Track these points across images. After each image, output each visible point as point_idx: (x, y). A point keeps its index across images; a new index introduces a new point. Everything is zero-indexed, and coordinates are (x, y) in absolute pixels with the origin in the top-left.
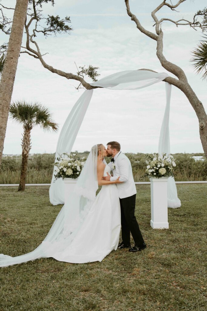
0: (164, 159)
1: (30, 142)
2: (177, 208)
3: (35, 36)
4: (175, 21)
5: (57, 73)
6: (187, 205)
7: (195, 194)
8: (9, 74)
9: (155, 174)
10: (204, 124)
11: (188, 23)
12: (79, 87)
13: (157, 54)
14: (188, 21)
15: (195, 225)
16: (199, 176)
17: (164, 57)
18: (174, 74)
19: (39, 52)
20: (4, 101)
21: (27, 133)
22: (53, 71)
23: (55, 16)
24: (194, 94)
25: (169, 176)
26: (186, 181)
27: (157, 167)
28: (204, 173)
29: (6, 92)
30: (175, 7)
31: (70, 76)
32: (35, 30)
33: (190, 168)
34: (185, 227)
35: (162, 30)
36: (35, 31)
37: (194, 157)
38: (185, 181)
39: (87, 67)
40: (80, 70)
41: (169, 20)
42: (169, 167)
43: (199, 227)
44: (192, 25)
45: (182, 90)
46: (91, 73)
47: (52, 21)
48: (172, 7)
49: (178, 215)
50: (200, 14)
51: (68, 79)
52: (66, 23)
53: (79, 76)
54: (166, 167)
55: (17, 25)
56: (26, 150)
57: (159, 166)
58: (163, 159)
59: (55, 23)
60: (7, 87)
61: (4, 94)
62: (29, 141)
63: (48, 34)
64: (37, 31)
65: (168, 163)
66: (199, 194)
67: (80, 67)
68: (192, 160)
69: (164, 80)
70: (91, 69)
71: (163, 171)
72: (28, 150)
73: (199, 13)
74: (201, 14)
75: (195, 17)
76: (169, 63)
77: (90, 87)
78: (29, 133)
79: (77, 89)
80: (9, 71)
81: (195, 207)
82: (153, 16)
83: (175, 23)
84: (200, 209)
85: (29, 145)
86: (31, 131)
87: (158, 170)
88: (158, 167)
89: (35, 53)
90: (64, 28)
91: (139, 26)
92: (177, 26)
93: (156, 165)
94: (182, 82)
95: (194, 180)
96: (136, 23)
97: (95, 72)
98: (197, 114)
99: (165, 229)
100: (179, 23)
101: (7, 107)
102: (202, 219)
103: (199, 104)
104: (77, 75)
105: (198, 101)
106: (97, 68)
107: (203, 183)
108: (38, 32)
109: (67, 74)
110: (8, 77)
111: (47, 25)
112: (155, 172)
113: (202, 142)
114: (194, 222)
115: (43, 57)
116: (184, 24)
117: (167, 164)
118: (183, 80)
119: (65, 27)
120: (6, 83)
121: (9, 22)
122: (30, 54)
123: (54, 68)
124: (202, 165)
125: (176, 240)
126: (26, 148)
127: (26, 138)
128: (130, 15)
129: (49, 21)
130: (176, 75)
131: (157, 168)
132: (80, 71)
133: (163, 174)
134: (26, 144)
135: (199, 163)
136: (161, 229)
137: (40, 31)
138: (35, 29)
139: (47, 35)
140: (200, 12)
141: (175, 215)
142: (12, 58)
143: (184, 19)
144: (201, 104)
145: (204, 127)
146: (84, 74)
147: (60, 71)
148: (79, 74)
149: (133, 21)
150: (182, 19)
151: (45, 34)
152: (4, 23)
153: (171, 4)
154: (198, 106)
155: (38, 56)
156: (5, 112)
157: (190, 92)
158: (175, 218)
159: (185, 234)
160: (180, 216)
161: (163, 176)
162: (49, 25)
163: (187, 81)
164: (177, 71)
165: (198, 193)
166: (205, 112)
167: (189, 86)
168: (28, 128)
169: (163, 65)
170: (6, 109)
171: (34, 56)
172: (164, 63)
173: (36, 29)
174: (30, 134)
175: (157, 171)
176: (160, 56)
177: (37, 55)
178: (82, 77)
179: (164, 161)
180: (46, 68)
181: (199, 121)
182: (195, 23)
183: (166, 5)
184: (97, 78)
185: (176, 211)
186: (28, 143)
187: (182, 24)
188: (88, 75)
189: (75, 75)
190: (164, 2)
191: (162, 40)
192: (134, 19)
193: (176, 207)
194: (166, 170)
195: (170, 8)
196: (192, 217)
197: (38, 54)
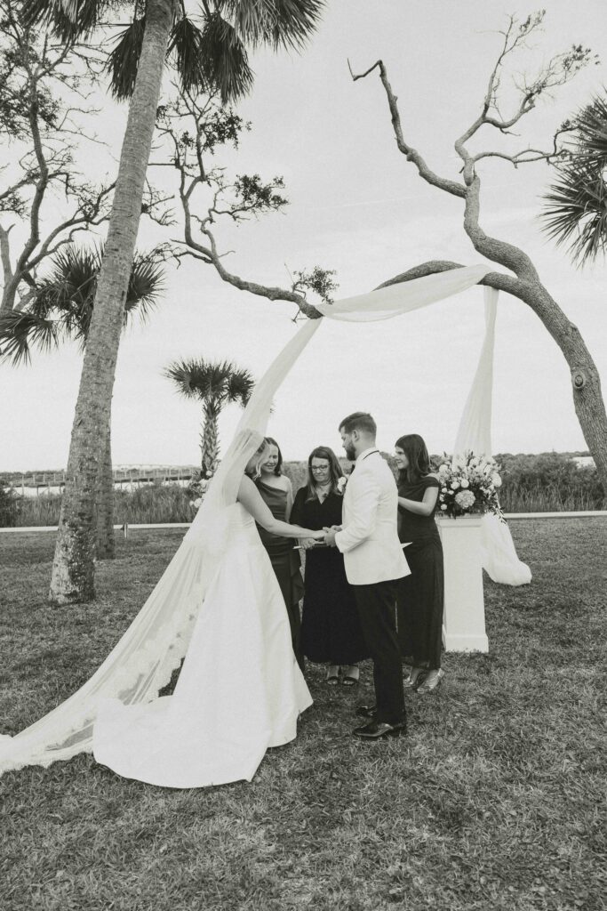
0: (471, 466)
1: (218, 440)
2: (523, 586)
3: (212, 221)
4: (511, 155)
5: (247, 289)
6: (549, 577)
7: (573, 545)
8: (112, 285)
9: (444, 507)
10: (584, 376)
11: (541, 155)
12: (298, 317)
13: (466, 227)
14: (541, 153)
15: (563, 643)
16: (585, 501)
17: (480, 229)
18: (506, 265)
19: (214, 250)
20: (100, 348)
21: (211, 421)
22: (241, 285)
23: (251, 176)
24: (556, 307)
25: (483, 512)
26: (557, 511)
27: (449, 488)
28: (598, 492)
29: (104, 327)
30: (509, 126)
31: (276, 295)
32: (213, 210)
33: (564, 482)
34: (534, 650)
35: (477, 174)
36: (213, 213)
37: (576, 459)
38: (554, 511)
39: (310, 273)
40: (297, 278)
41: (497, 155)
42: (482, 488)
43: (574, 650)
44: (551, 159)
45: (525, 301)
46: (319, 283)
47: (246, 186)
48: (501, 127)
49: (520, 608)
50: (568, 130)
51: (273, 300)
52: (275, 192)
53: (296, 292)
54: (475, 487)
55: (127, 176)
56: (209, 456)
57: (455, 485)
58: (469, 468)
59: (252, 192)
60: (106, 316)
61: (100, 330)
62: (215, 438)
63: (243, 219)
64: (216, 212)
65: (479, 477)
66: (584, 543)
67: (295, 273)
68: (571, 466)
69: (483, 282)
70: (320, 275)
71: (467, 499)
72: (212, 455)
73: (566, 127)
74: (571, 129)
75: (556, 137)
76: (492, 242)
77: (314, 314)
78: (215, 421)
79: (294, 320)
80: (111, 280)
81: (570, 582)
82: (459, 150)
83: (510, 159)
84: (582, 588)
85: (215, 445)
86: (219, 416)
87: (454, 496)
88: (452, 489)
89: (205, 251)
90: (272, 202)
91: (424, 170)
92: (516, 167)
93: (447, 482)
94: (526, 283)
95: (575, 509)
96: (418, 165)
97: (327, 281)
98: (565, 355)
99: (479, 654)
100: (520, 158)
101: (108, 360)
102: (586, 623)
103: (570, 330)
104: (291, 291)
105: (568, 322)
106: (332, 274)
107: (594, 517)
108: (219, 213)
109: (268, 290)
110: (107, 293)
111: (237, 196)
112: (444, 503)
113: (581, 422)
114: (561, 630)
115: (221, 260)
116: (532, 160)
117: (477, 480)
118: (528, 276)
119: (273, 199)
120: (104, 306)
121: (162, 198)
122: (195, 256)
123: (243, 279)
124: (592, 476)
125: (502, 699)
126: (209, 452)
127: (208, 432)
128: (404, 150)
129: (239, 187)
130: (511, 266)
131: (451, 492)
132: (296, 281)
133: (465, 506)
134: (208, 443)
135: (586, 471)
136: (467, 651)
137: (223, 212)
138: (212, 207)
139: (240, 220)
140: (568, 122)
141: (513, 606)
142: (116, 250)
143: (531, 148)
144: (575, 329)
145: (584, 384)
146: (305, 287)
147: (254, 285)
148: (294, 287)
149: (411, 163)
150: (526, 149)
151: (235, 218)
152: (153, 201)
153: (500, 121)
154: (567, 334)
155: (211, 258)
156: (104, 371)
157: (546, 303)
158: (513, 615)
159: (530, 675)
160: (527, 609)
161: (467, 511)
162: (241, 198)
163: (538, 279)
164: (512, 257)
165: (581, 540)
166: (585, 349)
167: (544, 291)
168: (212, 412)
169: (478, 248)
170: (106, 363)
171: (204, 259)
172: (479, 243)
173: (216, 209)
174: (217, 423)
175: (450, 500)
176: (470, 229)
177: (210, 256)
178: (303, 295)
179: (470, 471)
180: (226, 280)
181: (572, 371)
182: (557, 152)
183: (488, 121)
184: (331, 294)
185: (520, 595)
186: (213, 440)
187: (528, 161)
188: (312, 289)
189: (287, 290)
190: (484, 115)
191: (477, 195)
192: (412, 158)
193: (519, 583)
194: (475, 495)
195: (499, 129)
196: (557, 614)
197: (213, 254)
